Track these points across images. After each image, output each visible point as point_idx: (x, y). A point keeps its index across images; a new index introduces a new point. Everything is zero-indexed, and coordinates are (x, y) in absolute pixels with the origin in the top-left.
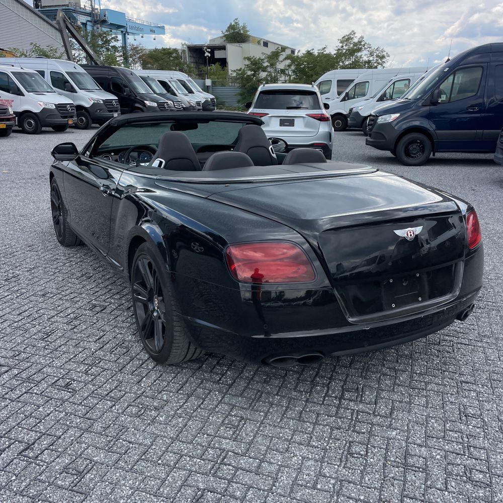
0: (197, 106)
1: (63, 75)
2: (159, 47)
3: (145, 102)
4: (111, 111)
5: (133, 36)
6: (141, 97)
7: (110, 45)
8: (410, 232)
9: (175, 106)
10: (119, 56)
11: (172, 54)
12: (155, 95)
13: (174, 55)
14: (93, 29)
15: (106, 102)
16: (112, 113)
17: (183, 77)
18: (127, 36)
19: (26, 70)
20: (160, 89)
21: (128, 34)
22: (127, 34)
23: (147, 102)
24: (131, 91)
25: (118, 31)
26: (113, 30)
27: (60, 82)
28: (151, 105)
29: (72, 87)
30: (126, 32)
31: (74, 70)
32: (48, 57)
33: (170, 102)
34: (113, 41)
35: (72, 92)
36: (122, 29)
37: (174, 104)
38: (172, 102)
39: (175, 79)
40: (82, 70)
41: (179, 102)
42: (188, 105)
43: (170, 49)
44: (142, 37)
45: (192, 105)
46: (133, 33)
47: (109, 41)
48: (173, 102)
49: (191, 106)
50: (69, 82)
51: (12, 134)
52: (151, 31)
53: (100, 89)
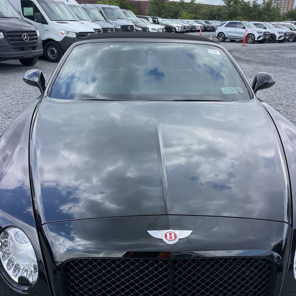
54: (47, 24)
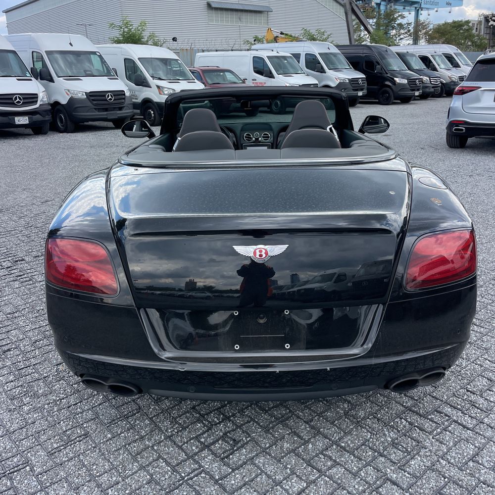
0: (459, 81)
1: (316, 56)
2: (450, 21)
3: (395, 79)
4: (357, 90)
5: (427, 11)
6: (392, 74)
7: (396, 23)
8: (261, 251)
9: (431, 82)
10: (403, 33)
11: (463, 26)
12: (409, 72)
13: (465, 27)
14: (386, 8)
15: (353, 81)
16: (357, 92)
17: (451, 49)
18: (420, 12)
19: (282, 54)
20: (418, 65)
21: (422, 10)
22: (420, 10)
23: (397, 80)
24: (382, 68)
25: (412, 8)
26: (406, 8)
27: (313, 64)
28: (401, 82)
29: (322, 68)
30: (420, 7)
31: (327, 51)
32: (314, 39)
33: (425, 78)
34: (399, 18)
35: (321, 72)
36: (416, 6)
37: (430, 80)
38: (428, 78)
39: (441, 53)
40: (336, 50)
41: (439, 77)
42: (449, 80)
43: (461, 21)
44: (437, 11)
45: (454, 79)
46: (427, 8)
47: (396, 19)
48: (430, 78)
49: (453, 81)
50: (320, 63)
51: (259, 114)
52: (447, 4)
53: (351, 68)
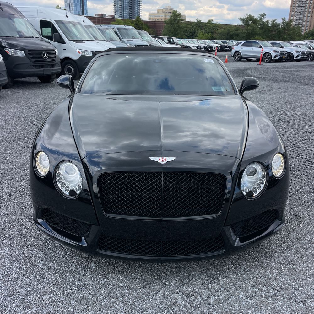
54: (65, 43)
